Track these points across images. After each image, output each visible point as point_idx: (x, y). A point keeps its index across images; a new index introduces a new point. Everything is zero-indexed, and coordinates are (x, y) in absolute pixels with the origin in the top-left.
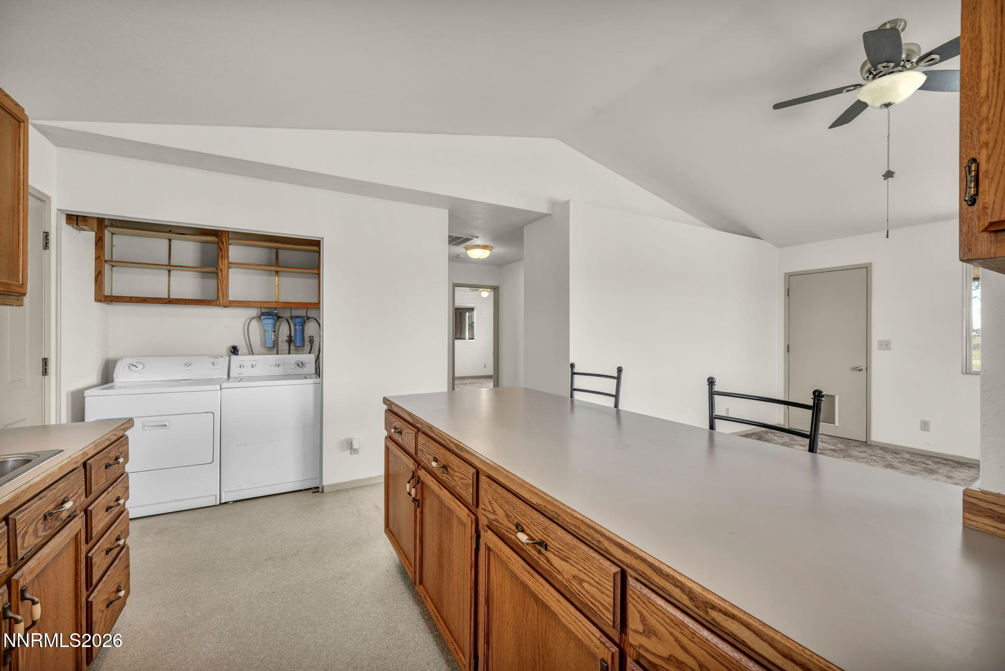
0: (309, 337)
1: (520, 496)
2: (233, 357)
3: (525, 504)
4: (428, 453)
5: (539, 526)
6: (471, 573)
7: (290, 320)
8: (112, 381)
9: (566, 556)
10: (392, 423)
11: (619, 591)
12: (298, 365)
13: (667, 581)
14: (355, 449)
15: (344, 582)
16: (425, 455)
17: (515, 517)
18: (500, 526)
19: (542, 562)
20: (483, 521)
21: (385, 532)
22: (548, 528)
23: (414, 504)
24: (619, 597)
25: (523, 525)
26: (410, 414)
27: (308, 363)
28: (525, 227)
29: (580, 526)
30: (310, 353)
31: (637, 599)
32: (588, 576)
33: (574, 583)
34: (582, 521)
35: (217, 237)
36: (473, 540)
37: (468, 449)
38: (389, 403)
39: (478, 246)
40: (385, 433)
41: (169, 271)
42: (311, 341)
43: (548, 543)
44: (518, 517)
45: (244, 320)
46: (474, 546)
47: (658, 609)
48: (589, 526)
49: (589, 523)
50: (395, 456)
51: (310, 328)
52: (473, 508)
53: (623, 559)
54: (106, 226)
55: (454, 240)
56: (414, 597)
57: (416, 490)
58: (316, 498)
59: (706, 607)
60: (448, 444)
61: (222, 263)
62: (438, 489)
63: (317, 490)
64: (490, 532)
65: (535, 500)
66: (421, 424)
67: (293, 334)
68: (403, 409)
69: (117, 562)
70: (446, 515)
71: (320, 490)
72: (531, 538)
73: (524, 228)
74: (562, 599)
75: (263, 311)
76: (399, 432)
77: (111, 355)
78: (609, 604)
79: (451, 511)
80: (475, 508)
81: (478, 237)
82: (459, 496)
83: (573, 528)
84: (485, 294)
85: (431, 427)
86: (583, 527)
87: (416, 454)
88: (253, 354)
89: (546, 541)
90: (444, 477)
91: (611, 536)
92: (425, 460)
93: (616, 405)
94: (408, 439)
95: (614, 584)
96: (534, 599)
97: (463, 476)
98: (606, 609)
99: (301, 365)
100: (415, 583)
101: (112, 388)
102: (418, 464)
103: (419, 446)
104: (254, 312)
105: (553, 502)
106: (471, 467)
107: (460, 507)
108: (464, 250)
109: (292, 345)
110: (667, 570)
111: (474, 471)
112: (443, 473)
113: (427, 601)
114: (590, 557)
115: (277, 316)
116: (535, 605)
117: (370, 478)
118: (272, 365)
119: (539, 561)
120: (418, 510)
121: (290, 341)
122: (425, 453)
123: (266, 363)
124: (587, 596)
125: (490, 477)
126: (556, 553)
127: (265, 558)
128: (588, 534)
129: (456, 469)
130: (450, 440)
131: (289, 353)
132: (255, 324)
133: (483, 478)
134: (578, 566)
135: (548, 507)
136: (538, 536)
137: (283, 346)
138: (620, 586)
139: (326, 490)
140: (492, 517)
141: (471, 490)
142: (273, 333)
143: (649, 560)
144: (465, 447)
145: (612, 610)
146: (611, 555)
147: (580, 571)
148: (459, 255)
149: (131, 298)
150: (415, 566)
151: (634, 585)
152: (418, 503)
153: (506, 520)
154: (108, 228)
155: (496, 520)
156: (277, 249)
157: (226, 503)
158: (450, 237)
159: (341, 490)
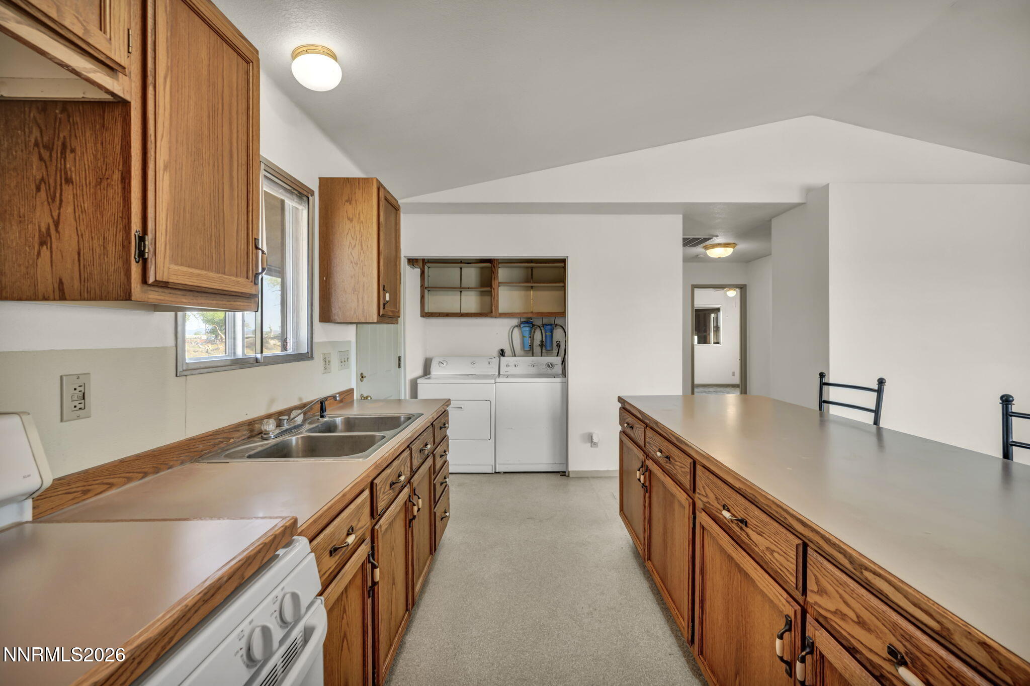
0: (557, 342)
1: (728, 483)
2: (502, 358)
3: (731, 489)
4: (655, 446)
5: (741, 508)
6: (689, 548)
7: (542, 328)
8: (430, 374)
9: (761, 532)
10: (625, 419)
11: (801, 560)
12: (549, 366)
13: (834, 549)
14: (595, 442)
15: (586, 548)
16: (652, 447)
17: (723, 500)
18: (712, 507)
19: (744, 537)
20: (699, 505)
21: (620, 515)
22: (747, 508)
23: (643, 489)
24: (801, 565)
25: (728, 506)
26: (640, 412)
27: (557, 365)
28: (772, 219)
29: (771, 506)
30: (557, 356)
31: (813, 564)
32: (777, 547)
33: (767, 554)
34: (773, 502)
35: (491, 263)
36: (690, 521)
37: (687, 442)
38: (623, 401)
39: (719, 245)
40: (620, 428)
41: (461, 292)
42: (559, 346)
43: (748, 521)
44: (725, 499)
45: (510, 327)
46: (691, 525)
47: (828, 572)
48: (778, 506)
49: (778, 503)
50: (628, 448)
51: (558, 334)
52: (691, 493)
53: (803, 532)
54: (426, 263)
55: (688, 242)
56: (644, 574)
57: (645, 477)
58: (563, 480)
59: (861, 568)
60: (670, 438)
61: (494, 284)
62: (663, 476)
63: (564, 474)
64: (704, 513)
65: (737, 485)
66: (649, 420)
67: (544, 340)
68: (634, 407)
69: (444, 493)
70: (669, 498)
71: (567, 474)
72: (733, 515)
73: (772, 221)
74: (759, 568)
75: (523, 320)
76: (631, 427)
77: (429, 355)
78: (793, 570)
79: (673, 496)
80: (692, 493)
81: (717, 236)
82: (680, 483)
83: (766, 508)
84: (732, 293)
85: (657, 423)
86: (774, 507)
87: (645, 446)
88: (515, 356)
89: (746, 519)
90: (668, 466)
91: (794, 513)
92: (652, 452)
93: (876, 422)
94: (638, 433)
95: (797, 553)
96: (738, 569)
97: (683, 465)
98: (791, 574)
99: (551, 366)
100: (644, 559)
101: (429, 378)
102: (647, 455)
103: (647, 440)
104: (515, 322)
105: (751, 486)
106: (689, 458)
107: (680, 492)
108: (703, 250)
109: (544, 348)
110: (835, 540)
111: (690, 460)
112: (666, 463)
113: (654, 574)
114: (778, 531)
115: (533, 325)
116: (738, 573)
117: (608, 471)
118: (529, 366)
119: (742, 536)
120: (647, 494)
121: (542, 345)
122: (652, 445)
123: (524, 363)
124: (777, 564)
125: (704, 467)
126: (754, 529)
127: (528, 517)
128: (777, 512)
129: (677, 459)
130: (672, 434)
131: (541, 356)
132: (516, 331)
133: (698, 467)
134: (770, 539)
135: (747, 490)
136: (741, 515)
137: (537, 349)
138: (802, 556)
139: (571, 476)
140: (705, 499)
141: (688, 477)
142: (529, 339)
143: (822, 532)
144: (684, 440)
145: (795, 575)
146: (794, 529)
147: (772, 543)
148: (697, 256)
149: (439, 313)
150: (644, 544)
151: (811, 554)
152: (647, 489)
153: (716, 502)
154: (427, 264)
155: (708, 502)
156: (532, 268)
157: (499, 473)
158: (684, 239)
159: (583, 477)
